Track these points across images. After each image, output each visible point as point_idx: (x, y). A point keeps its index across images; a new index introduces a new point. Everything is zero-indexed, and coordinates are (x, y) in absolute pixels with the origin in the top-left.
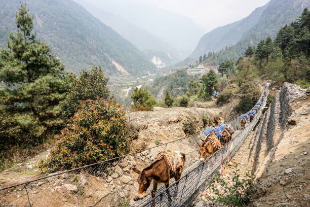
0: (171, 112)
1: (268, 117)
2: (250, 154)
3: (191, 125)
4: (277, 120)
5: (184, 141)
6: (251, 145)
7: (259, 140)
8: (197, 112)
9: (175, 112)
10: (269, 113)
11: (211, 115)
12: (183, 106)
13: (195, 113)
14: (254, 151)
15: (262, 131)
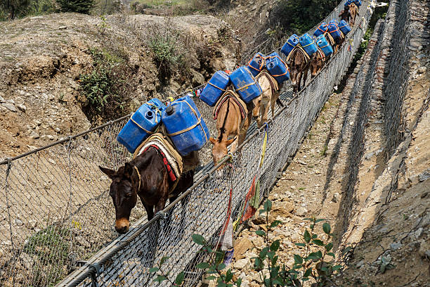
0: (24, 36)
1: (387, 37)
2: (330, 173)
3: (109, 83)
4: (416, 44)
5: (86, 147)
6: (333, 142)
7: (359, 120)
8: (132, 29)
9: (43, 35)
10: (392, 22)
11: (187, 40)
12: (73, 10)
13: (121, 33)
14: (342, 164)
15: (367, 89)
